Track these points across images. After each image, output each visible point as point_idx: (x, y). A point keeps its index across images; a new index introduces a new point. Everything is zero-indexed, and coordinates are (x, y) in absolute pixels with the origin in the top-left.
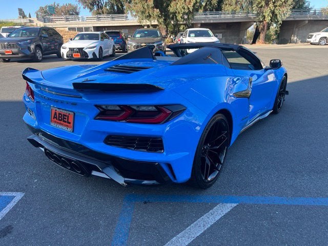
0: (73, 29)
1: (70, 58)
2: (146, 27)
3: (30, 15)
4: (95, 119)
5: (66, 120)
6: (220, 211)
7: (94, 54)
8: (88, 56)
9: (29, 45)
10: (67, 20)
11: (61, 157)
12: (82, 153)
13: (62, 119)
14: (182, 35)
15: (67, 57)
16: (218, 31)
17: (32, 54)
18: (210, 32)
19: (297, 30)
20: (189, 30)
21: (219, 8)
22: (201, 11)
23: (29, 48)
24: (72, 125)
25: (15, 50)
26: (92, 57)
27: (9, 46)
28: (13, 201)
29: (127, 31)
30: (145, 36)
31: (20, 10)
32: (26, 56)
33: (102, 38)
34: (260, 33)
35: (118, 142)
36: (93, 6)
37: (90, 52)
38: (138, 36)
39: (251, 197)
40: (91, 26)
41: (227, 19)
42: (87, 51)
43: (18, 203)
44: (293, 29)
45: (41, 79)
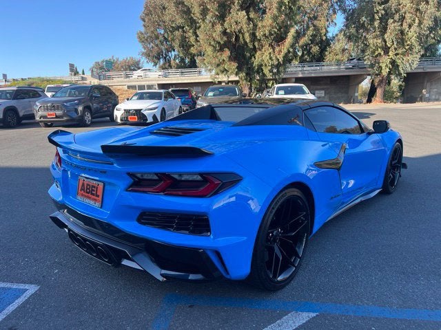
0: (133, 87)
1: (125, 122)
2: (223, 84)
3: (83, 71)
4: (127, 190)
5: (95, 193)
6: (291, 322)
7: (154, 117)
8: (147, 120)
9: (76, 107)
10: (127, 76)
11: (85, 240)
12: (118, 237)
13: (90, 191)
14: (268, 92)
15: (121, 120)
16: (319, 87)
17: (80, 116)
18: (305, 88)
19: (429, 84)
20: (276, 86)
21: (320, 58)
22: (295, 62)
23: (76, 110)
24: (100, 198)
25: (59, 113)
26: (152, 120)
27: (54, 107)
28: (24, 295)
29: (199, 89)
30: (219, 95)
31: (72, 66)
32: (72, 120)
33: (165, 97)
34: (376, 89)
35: (153, 220)
36: (159, 59)
37: (149, 114)
38: (211, 94)
39: (338, 305)
40: (155, 83)
41: (331, 72)
42: (145, 113)
43: (29, 298)
44: (423, 83)
45: (71, 143)
